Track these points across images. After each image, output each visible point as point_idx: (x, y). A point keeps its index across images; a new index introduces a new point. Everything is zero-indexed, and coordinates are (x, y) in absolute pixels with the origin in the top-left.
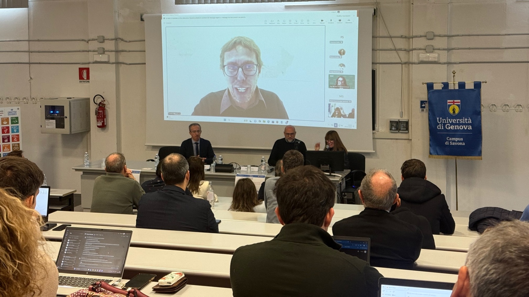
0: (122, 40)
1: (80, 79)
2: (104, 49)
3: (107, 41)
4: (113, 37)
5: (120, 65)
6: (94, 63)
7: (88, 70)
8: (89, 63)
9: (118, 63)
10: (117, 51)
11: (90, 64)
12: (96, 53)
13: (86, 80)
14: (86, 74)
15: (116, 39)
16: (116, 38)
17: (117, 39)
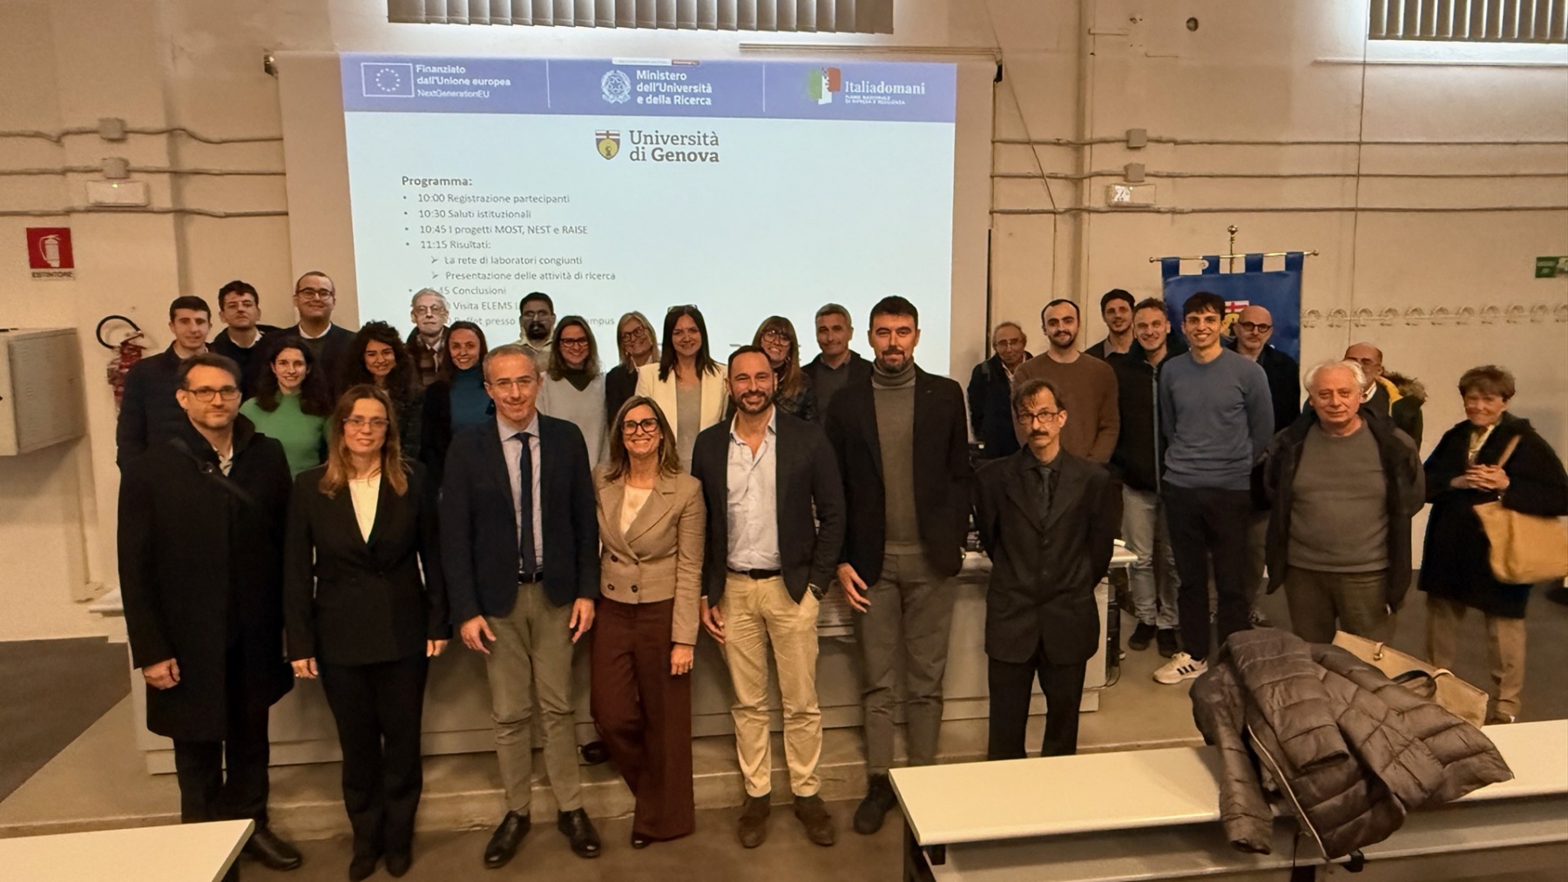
0: (192, 136)
1: (33, 265)
2: (126, 163)
3: (138, 136)
4: (161, 124)
5: (187, 218)
6: (88, 211)
7: (64, 236)
8: (68, 212)
9: (181, 213)
10: (176, 174)
11: (74, 216)
12: (97, 176)
13: (57, 270)
14: (56, 248)
15: (172, 132)
16: (170, 128)
17: (175, 129)
